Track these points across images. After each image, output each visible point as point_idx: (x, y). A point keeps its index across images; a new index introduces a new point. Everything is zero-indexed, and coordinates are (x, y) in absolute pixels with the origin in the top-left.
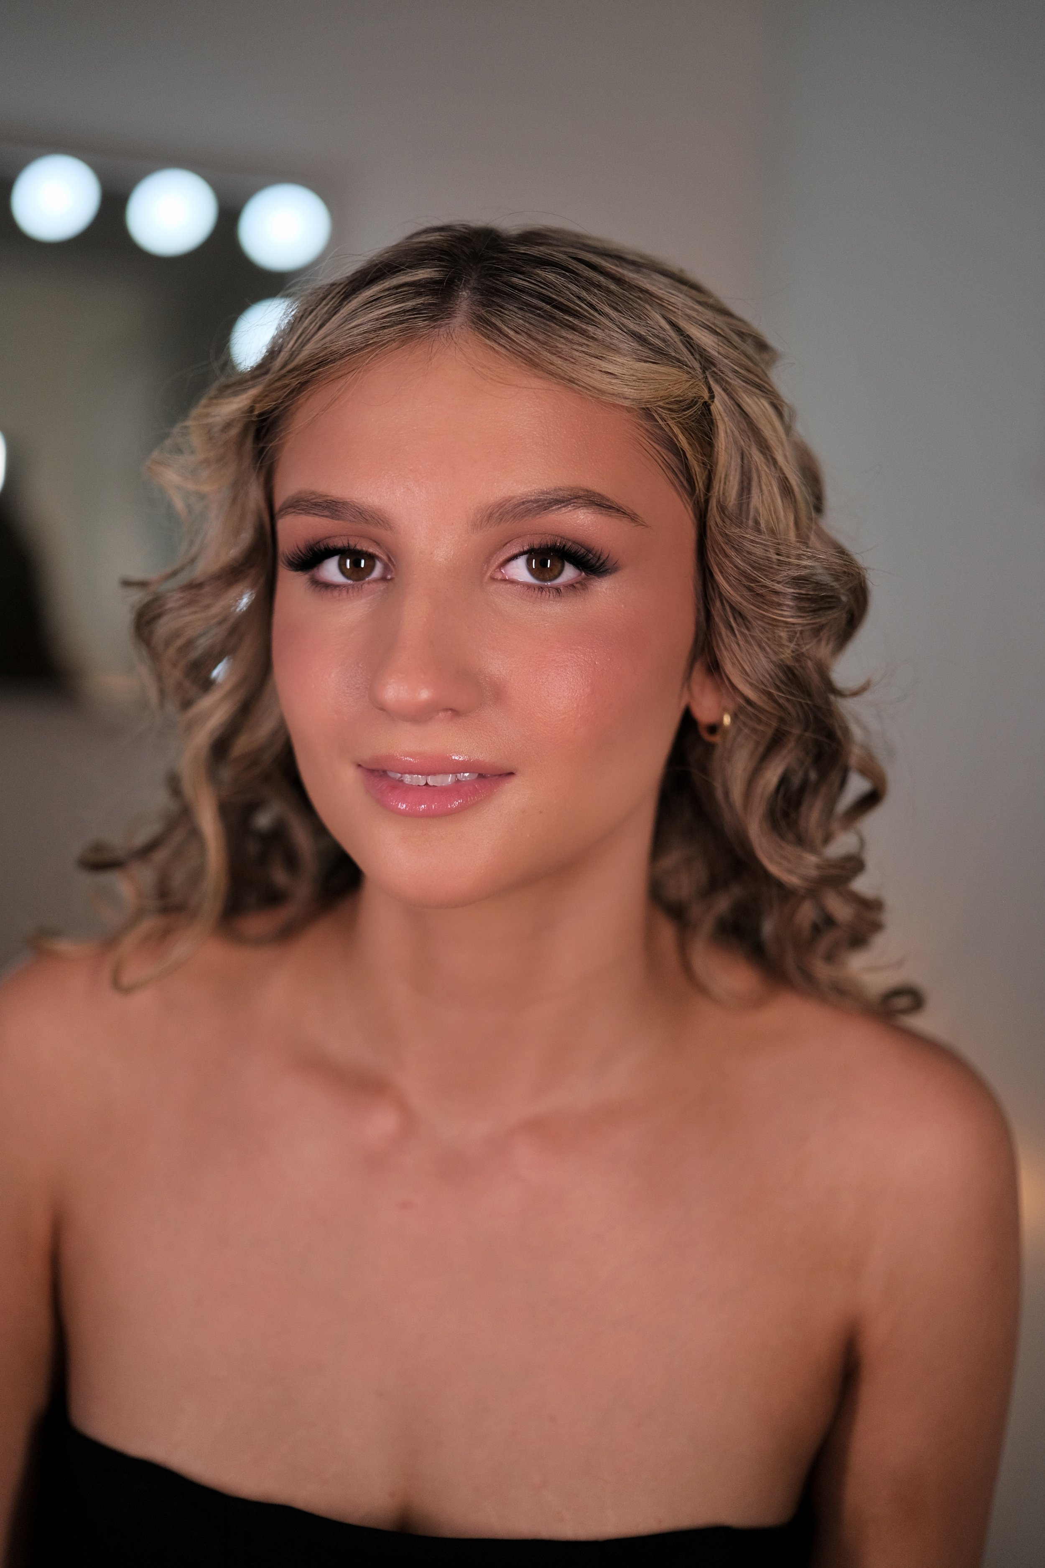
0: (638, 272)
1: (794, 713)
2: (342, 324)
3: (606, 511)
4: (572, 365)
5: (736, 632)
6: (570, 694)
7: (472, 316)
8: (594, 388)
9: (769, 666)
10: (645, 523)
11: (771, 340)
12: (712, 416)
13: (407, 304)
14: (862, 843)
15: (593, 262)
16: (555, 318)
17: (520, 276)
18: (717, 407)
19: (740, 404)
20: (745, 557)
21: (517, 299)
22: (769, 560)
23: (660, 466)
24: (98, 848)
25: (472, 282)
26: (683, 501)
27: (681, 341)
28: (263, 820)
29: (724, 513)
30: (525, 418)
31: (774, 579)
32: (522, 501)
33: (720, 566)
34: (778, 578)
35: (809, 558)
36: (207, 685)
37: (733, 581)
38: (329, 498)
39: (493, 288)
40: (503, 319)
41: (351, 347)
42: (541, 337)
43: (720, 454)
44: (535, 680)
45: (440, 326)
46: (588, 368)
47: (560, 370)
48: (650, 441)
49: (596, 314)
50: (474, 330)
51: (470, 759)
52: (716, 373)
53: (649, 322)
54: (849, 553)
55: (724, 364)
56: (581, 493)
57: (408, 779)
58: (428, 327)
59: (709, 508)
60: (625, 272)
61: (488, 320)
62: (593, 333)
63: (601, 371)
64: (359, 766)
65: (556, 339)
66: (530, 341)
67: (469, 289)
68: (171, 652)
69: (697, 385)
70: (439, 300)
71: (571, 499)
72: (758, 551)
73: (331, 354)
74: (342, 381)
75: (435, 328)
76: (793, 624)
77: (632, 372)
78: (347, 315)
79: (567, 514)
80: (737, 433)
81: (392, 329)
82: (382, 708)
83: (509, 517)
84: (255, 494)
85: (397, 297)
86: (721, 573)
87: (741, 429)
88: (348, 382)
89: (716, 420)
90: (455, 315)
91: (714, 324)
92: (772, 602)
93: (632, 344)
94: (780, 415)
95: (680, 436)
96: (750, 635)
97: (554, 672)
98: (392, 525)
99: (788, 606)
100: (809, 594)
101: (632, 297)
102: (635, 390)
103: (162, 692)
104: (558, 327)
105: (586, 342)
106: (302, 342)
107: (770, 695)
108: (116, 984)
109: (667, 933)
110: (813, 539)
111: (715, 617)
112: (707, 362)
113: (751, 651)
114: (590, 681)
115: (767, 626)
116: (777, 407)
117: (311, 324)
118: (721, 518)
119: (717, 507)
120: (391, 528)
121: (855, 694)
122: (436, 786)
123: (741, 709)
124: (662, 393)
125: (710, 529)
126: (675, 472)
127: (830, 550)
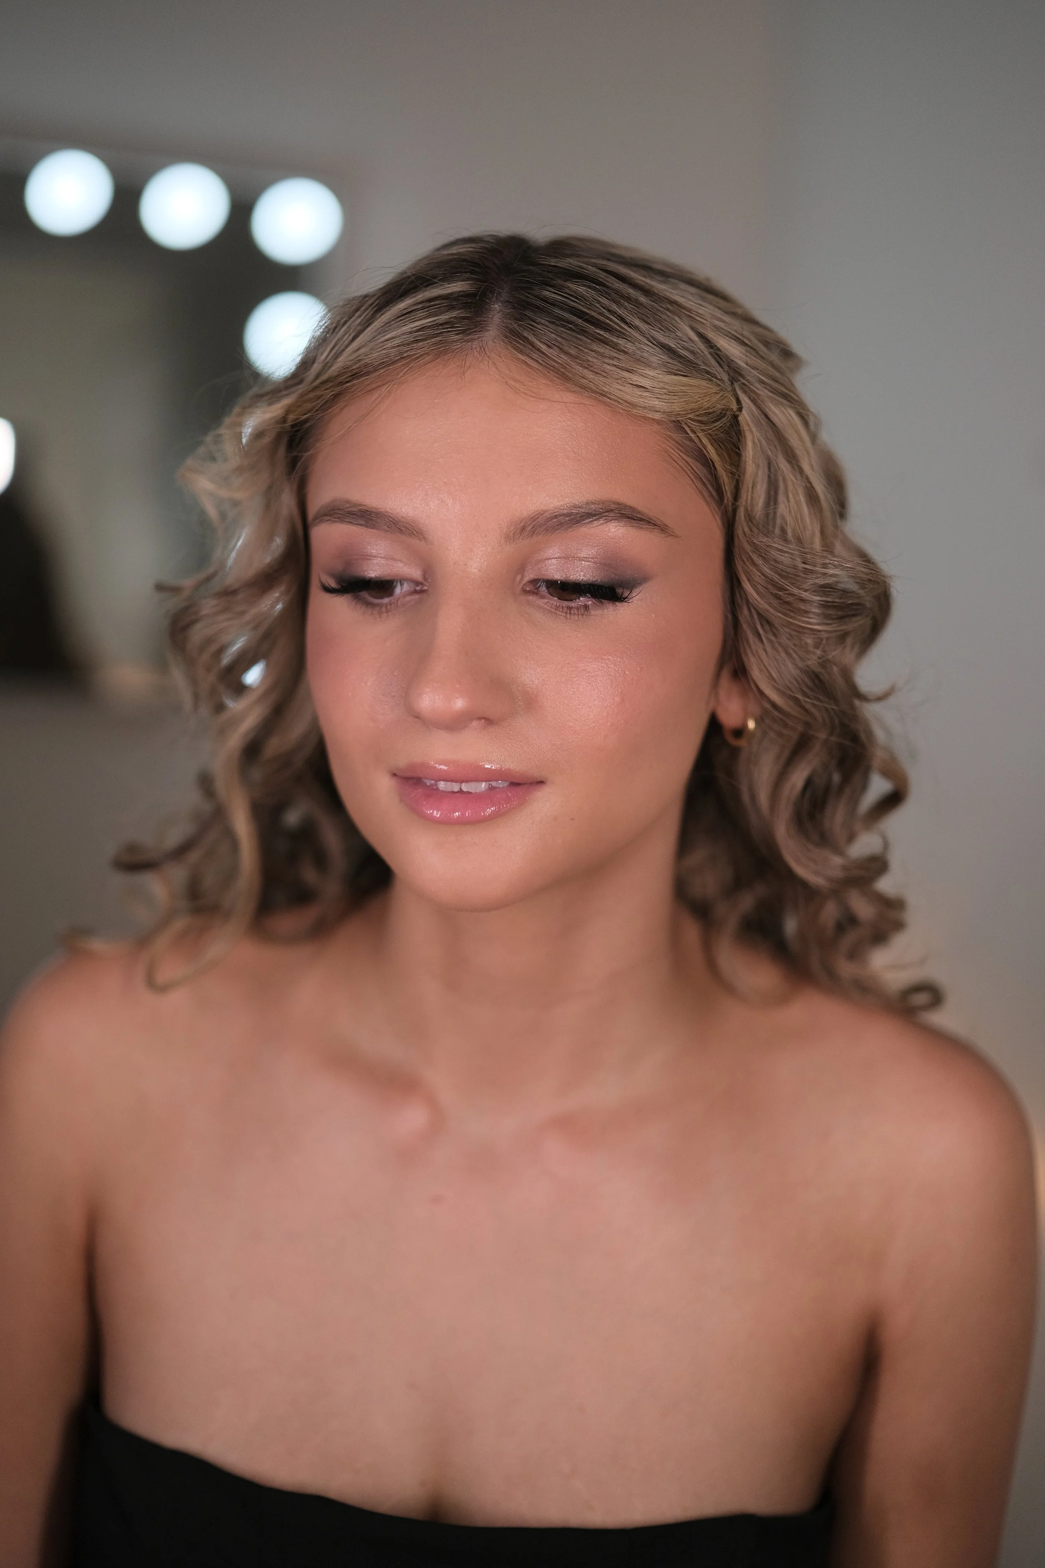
0: (664, 282)
1: (820, 719)
2: (376, 337)
3: (637, 523)
4: (602, 379)
5: (764, 639)
6: (600, 703)
7: (505, 330)
8: (626, 401)
9: (795, 672)
10: (674, 533)
11: (796, 347)
12: (739, 426)
13: (440, 317)
14: (886, 845)
15: (623, 274)
16: (586, 332)
17: (550, 289)
18: (745, 417)
19: (767, 414)
20: (773, 565)
21: (549, 313)
22: (795, 569)
23: (689, 477)
24: (132, 848)
25: (503, 295)
26: (711, 510)
27: (710, 353)
28: (292, 818)
29: (751, 522)
30: (558, 432)
31: (802, 587)
32: (555, 514)
33: (746, 573)
34: (805, 586)
35: (836, 566)
36: (240, 689)
37: (761, 590)
38: (363, 507)
39: (524, 301)
40: (535, 333)
41: (384, 360)
42: (573, 351)
43: (747, 463)
44: (566, 689)
45: (473, 340)
46: (620, 382)
47: (591, 384)
48: (679, 452)
49: (626, 327)
50: (506, 343)
51: (502, 768)
52: (745, 385)
53: (678, 335)
54: (876, 561)
55: (752, 375)
56: (613, 506)
57: (442, 785)
58: (462, 341)
59: (737, 518)
60: (654, 283)
61: (519, 333)
62: (624, 347)
63: (632, 384)
64: (394, 775)
65: (588, 353)
66: (562, 356)
67: (501, 302)
68: (205, 657)
69: (726, 397)
70: (472, 314)
71: (603, 513)
72: (785, 559)
73: (366, 365)
74: (376, 395)
75: (468, 342)
76: (819, 631)
77: (661, 385)
78: (381, 327)
79: (599, 527)
80: (764, 443)
81: (426, 342)
82: (417, 716)
83: (542, 530)
84: (287, 501)
85: (431, 310)
86: (749, 580)
87: (768, 438)
88: (383, 394)
89: (744, 431)
90: (488, 328)
91: (742, 335)
92: (799, 610)
93: (662, 357)
94: (806, 423)
95: (709, 446)
96: (777, 642)
97: (585, 682)
98: (425, 536)
99: (814, 613)
100: (835, 602)
101: (661, 309)
102: (665, 403)
103: (196, 696)
104: (589, 341)
105: (616, 355)
106: (335, 353)
107: (796, 701)
108: (151, 983)
109: (692, 932)
110: (839, 548)
111: (742, 624)
112: (735, 374)
113: (778, 657)
114: (620, 690)
115: (794, 633)
116: (804, 415)
117: (344, 335)
118: (749, 528)
119: (745, 516)
120: (424, 538)
121: (880, 699)
122: (471, 793)
123: (765, 712)
124: (693, 406)
125: (739, 538)
126: (704, 482)
127: (857, 559)
